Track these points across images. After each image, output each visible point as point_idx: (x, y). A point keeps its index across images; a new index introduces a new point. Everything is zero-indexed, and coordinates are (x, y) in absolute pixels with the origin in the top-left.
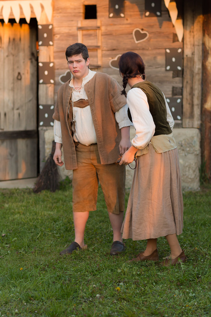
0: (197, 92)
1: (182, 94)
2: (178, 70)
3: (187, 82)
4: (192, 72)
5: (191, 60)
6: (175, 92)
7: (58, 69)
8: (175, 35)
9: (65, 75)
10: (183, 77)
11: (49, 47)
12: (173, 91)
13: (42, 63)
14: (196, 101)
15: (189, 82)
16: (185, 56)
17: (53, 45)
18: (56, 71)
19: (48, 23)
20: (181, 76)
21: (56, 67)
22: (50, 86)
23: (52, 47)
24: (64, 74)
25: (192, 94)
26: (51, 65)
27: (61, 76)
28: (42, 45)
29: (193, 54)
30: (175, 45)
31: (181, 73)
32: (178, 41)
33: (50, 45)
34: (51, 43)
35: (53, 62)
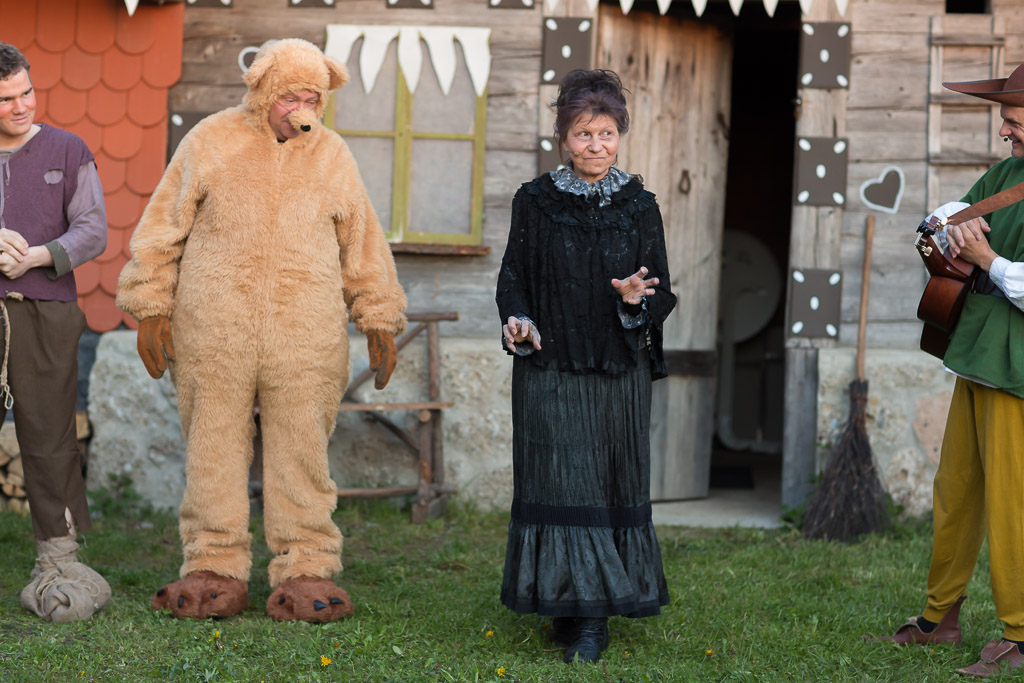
7: (858, 161)
9: (880, 180)
11: (834, 92)
13: (809, 140)
17: (847, 88)
18: (853, 169)
19: (836, 19)
21: (853, 155)
22: (831, 213)
23: (843, 93)
24: (877, 176)
26: (839, 147)
27: (867, 184)
28: (811, 86)
33: (839, 87)
34: (842, 80)
35: (846, 141)
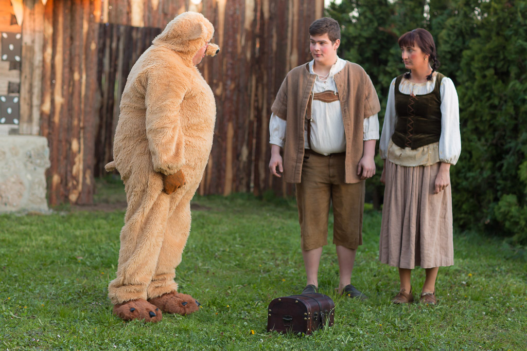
0: (36, 91)
1: (19, 92)
2: (16, 61)
3: (26, 77)
4: (32, 64)
5: (31, 49)
6: (11, 88)
8: (14, 17)
10: (21, 71)
12: (9, 87)
14: (36, 102)
15: (28, 77)
16: (23, 44)
20: (18, 68)
25: (31, 92)
29: (33, 42)
30: (13, 28)
31: (18, 65)
32: (16, 23)
